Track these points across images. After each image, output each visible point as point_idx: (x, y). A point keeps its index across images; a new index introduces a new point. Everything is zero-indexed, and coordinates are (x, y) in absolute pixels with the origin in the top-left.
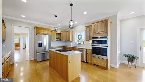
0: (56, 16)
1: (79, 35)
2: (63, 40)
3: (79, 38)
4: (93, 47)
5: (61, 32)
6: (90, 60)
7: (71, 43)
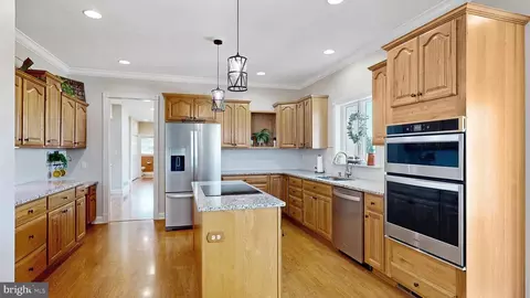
0: (218, 42)
1: (353, 117)
2: (281, 142)
3: (355, 132)
4: (389, 184)
5: (275, 106)
6: (377, 257)
7: (320, 159)
